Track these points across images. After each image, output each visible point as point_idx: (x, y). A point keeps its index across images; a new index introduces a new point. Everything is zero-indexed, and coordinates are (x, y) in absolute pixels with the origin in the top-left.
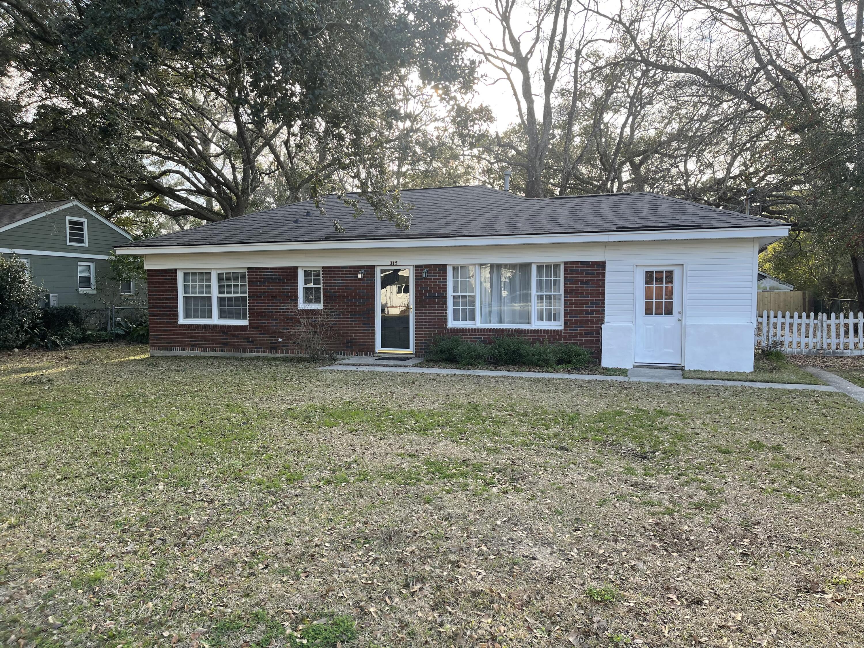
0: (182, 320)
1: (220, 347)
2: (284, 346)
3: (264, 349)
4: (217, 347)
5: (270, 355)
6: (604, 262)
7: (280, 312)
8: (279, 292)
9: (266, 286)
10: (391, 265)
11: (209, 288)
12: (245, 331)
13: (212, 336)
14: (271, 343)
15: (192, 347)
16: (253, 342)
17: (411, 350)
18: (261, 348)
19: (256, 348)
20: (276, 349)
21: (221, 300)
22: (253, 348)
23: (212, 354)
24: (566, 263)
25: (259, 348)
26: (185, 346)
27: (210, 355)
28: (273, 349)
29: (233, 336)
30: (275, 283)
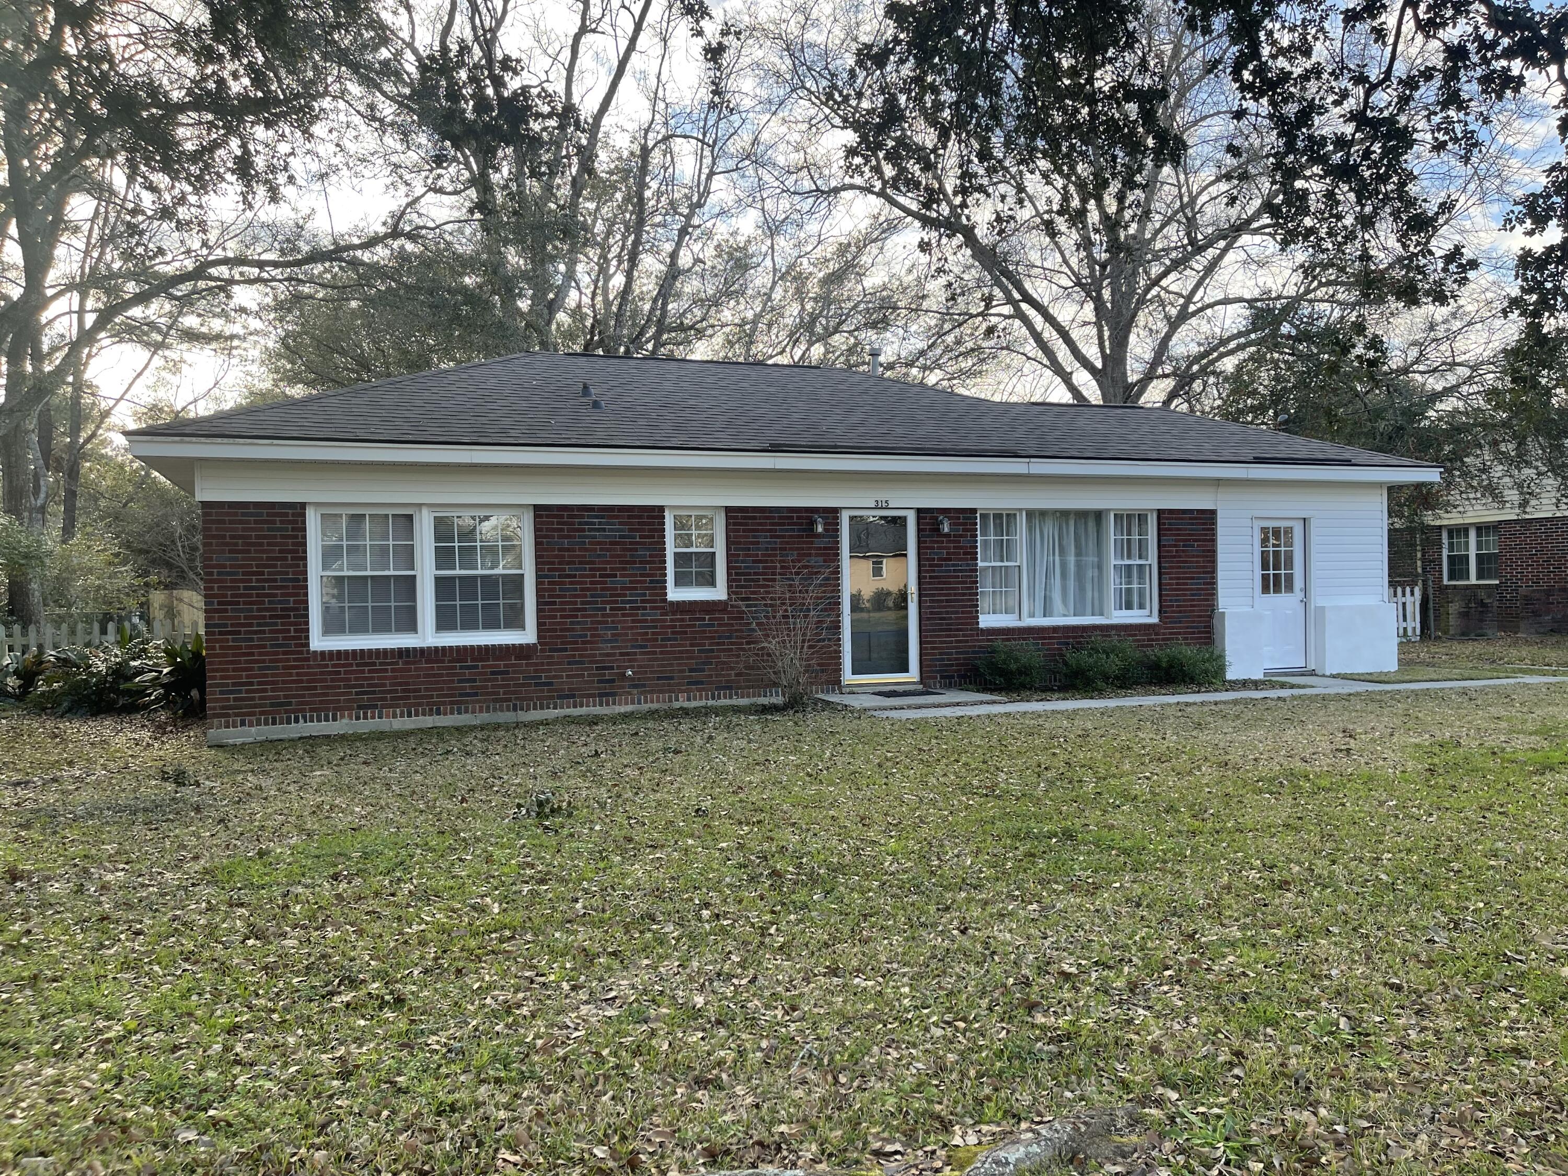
0: (319, 642)
1: (452, 703)
2: (635, 686)
3: (582, 696)
4: (444, 703)
5: (598, 710)
6: (1213, 513)
7: (624, 609)
8: (621, 562)
9: (586, 550)
10: (876, 508)
11: (408, 555)
12: (528, 657)
13: (426, 676)
14: (600, 682)
15: (364, 708)
16: (550, 684)
17: (913, 674)
18: (573, 696)
19: (560, 697)
20: (613, 694)
21: (443, 586)
22: (552, 698)
23: (428, 721)
24: (1160, 512)
25: (571, 696)
26: (336, 709)
27: (423, 726)
28: (606, 695)
29: (493, 673)
30: (611, 543)
